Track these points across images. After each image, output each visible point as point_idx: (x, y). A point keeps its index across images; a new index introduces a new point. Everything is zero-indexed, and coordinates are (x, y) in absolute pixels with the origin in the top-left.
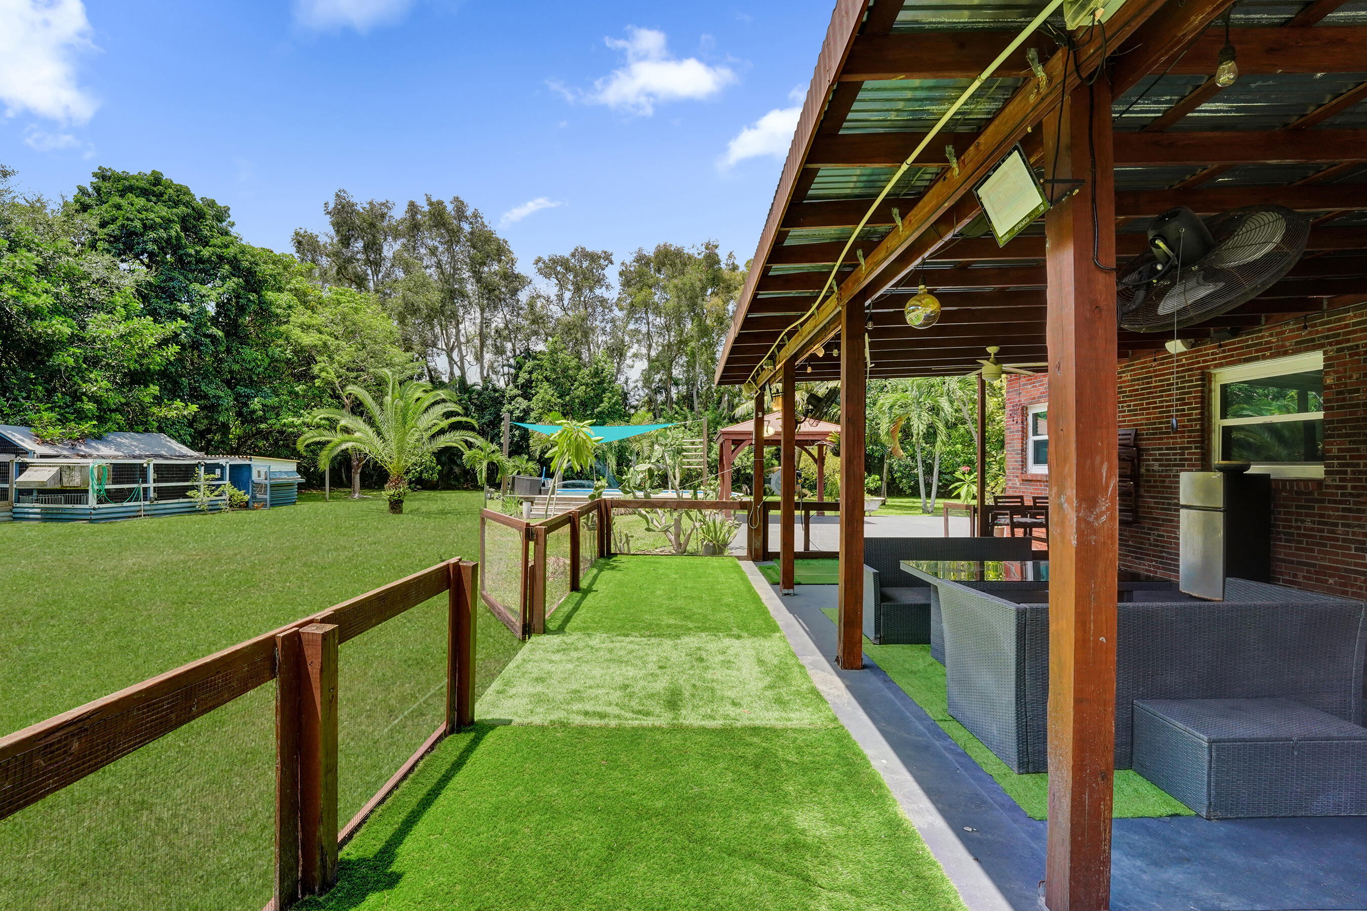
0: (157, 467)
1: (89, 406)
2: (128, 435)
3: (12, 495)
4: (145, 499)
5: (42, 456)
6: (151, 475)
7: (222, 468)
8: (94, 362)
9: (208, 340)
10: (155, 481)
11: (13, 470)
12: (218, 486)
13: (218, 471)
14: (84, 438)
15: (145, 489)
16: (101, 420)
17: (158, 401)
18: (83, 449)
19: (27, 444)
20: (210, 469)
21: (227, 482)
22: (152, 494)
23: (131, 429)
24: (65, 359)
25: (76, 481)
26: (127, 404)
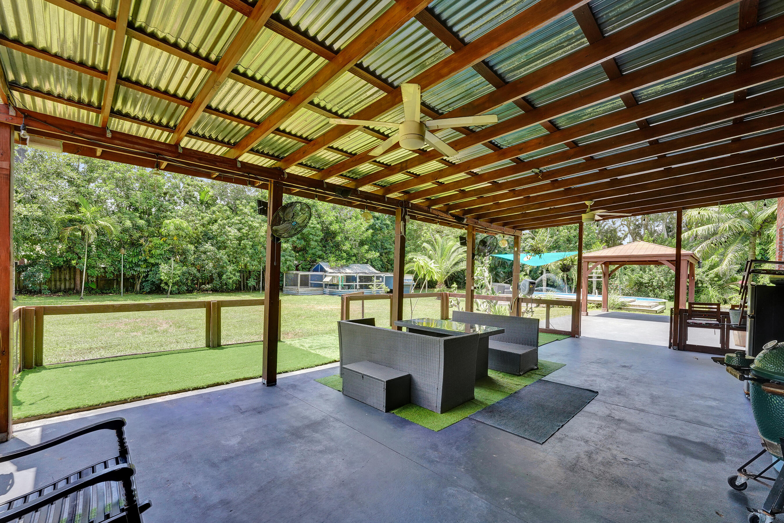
0: (360, 277)
1: (344, 255)
2: (357, 265)
3: (324, 286)
4: (356, 288)
5: (330, 273)
6: (358, 280)
7: (383, 278)
8: (347, 238)
9: (385, 226)
10: (359, 282)
11: (324, 276)
12: (379, 285)
13: (381, 279)
14: (342, 266)
15: (356, 285)
16: (347, 260)
17: (367, 251)
18: (341, 270)
19: (327, 269)
20: (378, 278)
21: (384, 283)
22: (358, 287)
23: (358, 262)
24: (338, 238)
25: (335, 282)
26: (358, 254)
